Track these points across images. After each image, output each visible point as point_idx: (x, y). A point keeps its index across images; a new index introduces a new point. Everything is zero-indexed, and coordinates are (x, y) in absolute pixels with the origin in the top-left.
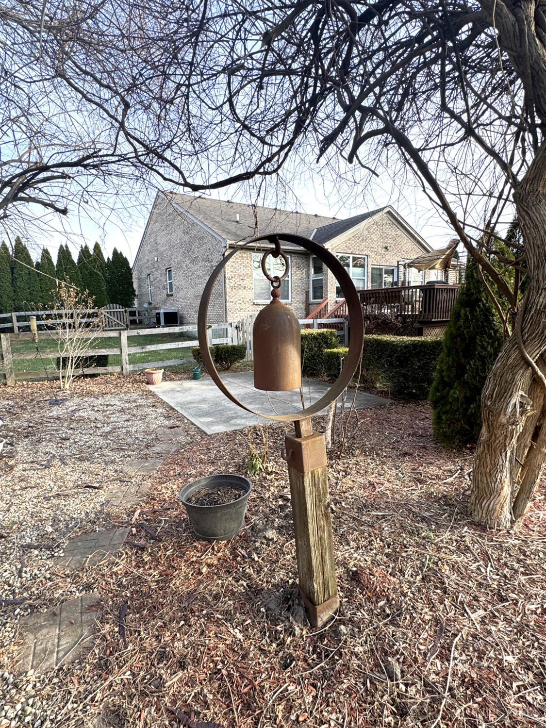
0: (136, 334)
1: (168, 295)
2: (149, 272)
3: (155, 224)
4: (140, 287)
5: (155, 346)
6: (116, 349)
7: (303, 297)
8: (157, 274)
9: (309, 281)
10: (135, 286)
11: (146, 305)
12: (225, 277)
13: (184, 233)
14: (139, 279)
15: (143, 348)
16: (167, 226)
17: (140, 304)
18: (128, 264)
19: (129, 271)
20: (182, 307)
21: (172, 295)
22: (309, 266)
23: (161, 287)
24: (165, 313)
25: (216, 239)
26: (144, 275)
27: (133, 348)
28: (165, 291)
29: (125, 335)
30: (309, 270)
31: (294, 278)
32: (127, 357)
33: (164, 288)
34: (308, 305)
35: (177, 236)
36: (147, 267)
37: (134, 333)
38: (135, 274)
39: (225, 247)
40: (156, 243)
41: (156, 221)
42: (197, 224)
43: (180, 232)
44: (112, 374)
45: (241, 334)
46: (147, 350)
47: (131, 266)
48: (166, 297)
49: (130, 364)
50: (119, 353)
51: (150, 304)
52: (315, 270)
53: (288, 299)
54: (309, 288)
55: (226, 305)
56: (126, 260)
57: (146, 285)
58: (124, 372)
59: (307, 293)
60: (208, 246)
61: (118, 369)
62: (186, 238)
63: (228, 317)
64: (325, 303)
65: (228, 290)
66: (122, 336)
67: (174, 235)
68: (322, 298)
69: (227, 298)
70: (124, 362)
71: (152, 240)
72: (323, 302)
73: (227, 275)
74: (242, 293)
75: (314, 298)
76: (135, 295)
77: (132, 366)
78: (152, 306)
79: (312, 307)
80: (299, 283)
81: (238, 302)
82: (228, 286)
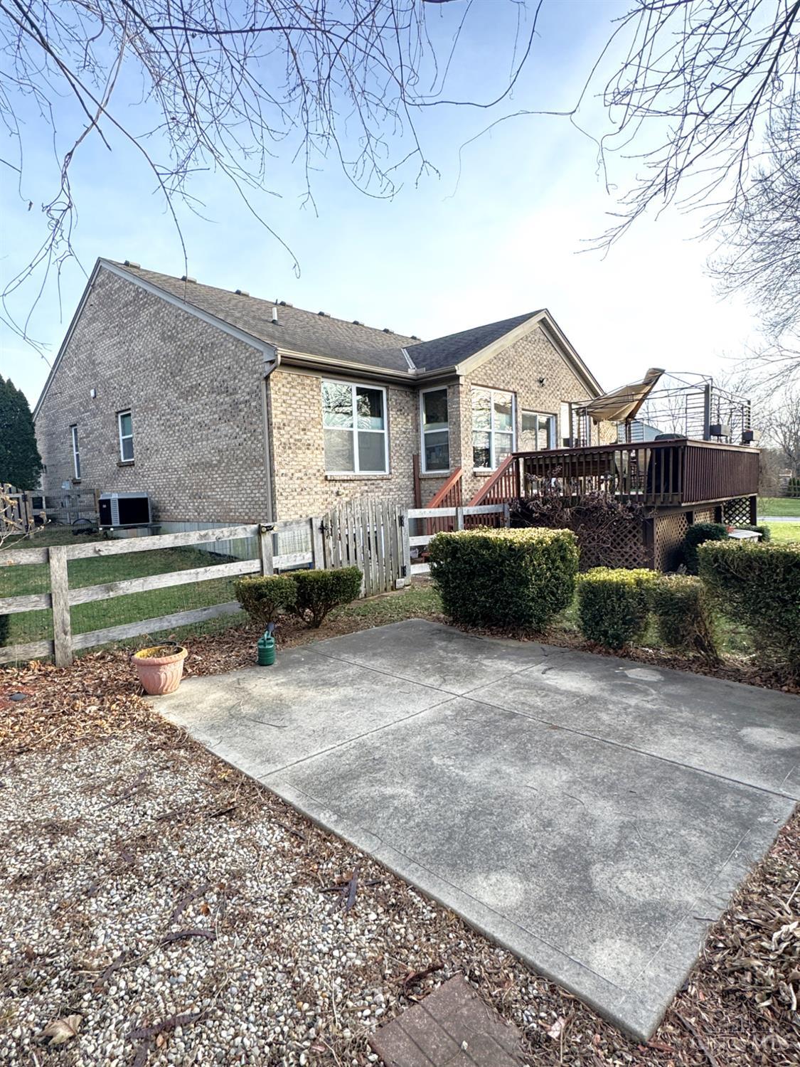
0: (91, 554)
1: (121, 465)
2: (73, 419)
3: (89, 324)
4: (51, 449)
5: (141, 580)
6: (34, 597)
7: (406, 467)
8: (96, 423)
9: (418, 437)
10: (41, 448)
11: (66, 486)
12: (270, 424)
13: (163, 339)
14: (50, 435)
15: (109, 589)
16: (122, 326)
17: (51, 485)
18: (26, 404)
19: (27, 418)
20: (157, 487)
21: (131, 465)
22: (417, 409)
23: (104, 448)
24: (121, 501)
25: (246, 346)
26: (63, 425)
27: (83, 591)
28: (114, 458)
29: (61, 557)
30: (417, 415)
31: (394, 430)
32: (67, 617)
33: (113, 449)
34: (417, 480)
35: (147, 343)
36: (70, 411)
37: (86, 550)
38: (40, 425)
39: (272, 362)
40: (93, 363)
41: (93, 320)
42: (197, 320)
43: (153, 339)
44: (24, 666)
45: (330, 543)
46: (121, 593)
47: (32, 408)
48: (115, 467)
49: (74, 633)
50: (43, 606)
51: (76, 483)
52: (427, 416)
53: (383, 469)
54: (418, 449)
55: (272, 482)
56: (20, 396)
57: (66, 446)
58: (58, 655)
59: (416, 459)
60: (226, 362)
61: (40, 650)
62: (170, 349)
63: (278, 506)
64: (457, 478)
65: (277, 451)
66: (53, 562)
67: (138, 346)
68: (447, 467)
69: (276, 467)
70: (58, 628)
71: (83, 357)
72: (453, 475)
73: (274, 420)
74: (305, 457)
75: (429, 468)
76: (41, 466)
77: (79, 637)
78: (81, 487)
79: (425, 485)
80: (401, 440)
81: (297, 475)
82: (276, 443)
